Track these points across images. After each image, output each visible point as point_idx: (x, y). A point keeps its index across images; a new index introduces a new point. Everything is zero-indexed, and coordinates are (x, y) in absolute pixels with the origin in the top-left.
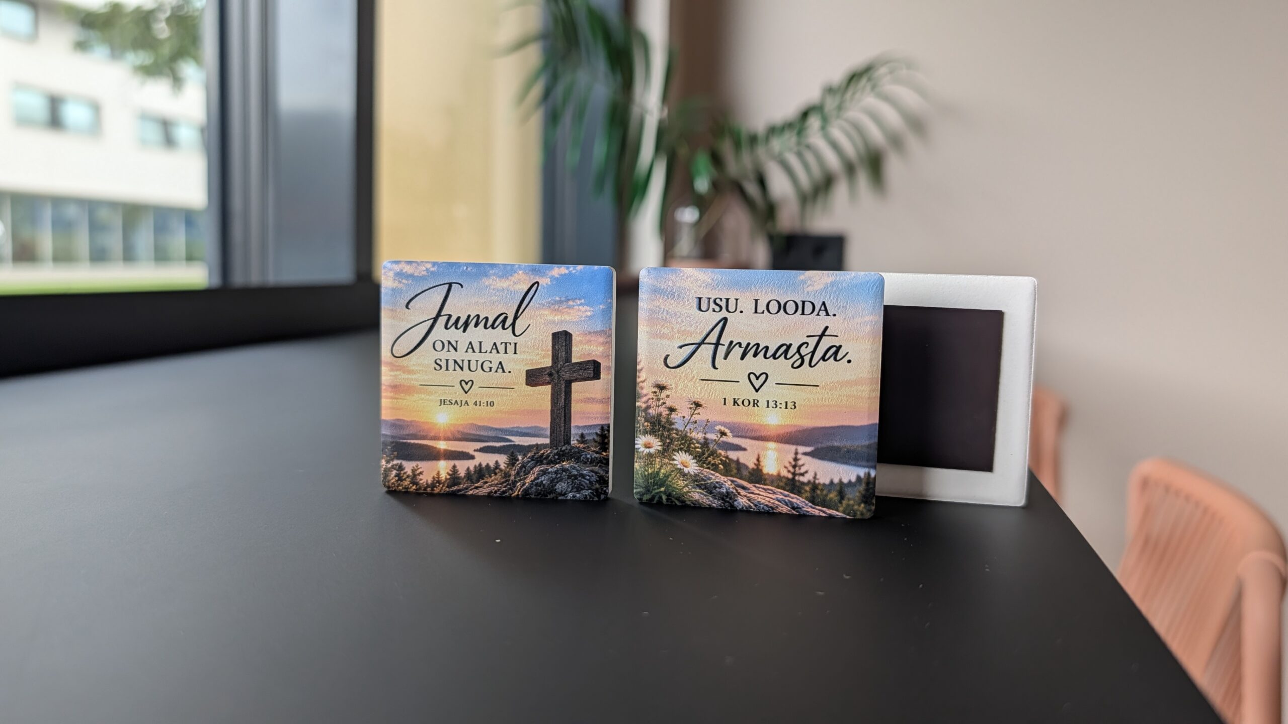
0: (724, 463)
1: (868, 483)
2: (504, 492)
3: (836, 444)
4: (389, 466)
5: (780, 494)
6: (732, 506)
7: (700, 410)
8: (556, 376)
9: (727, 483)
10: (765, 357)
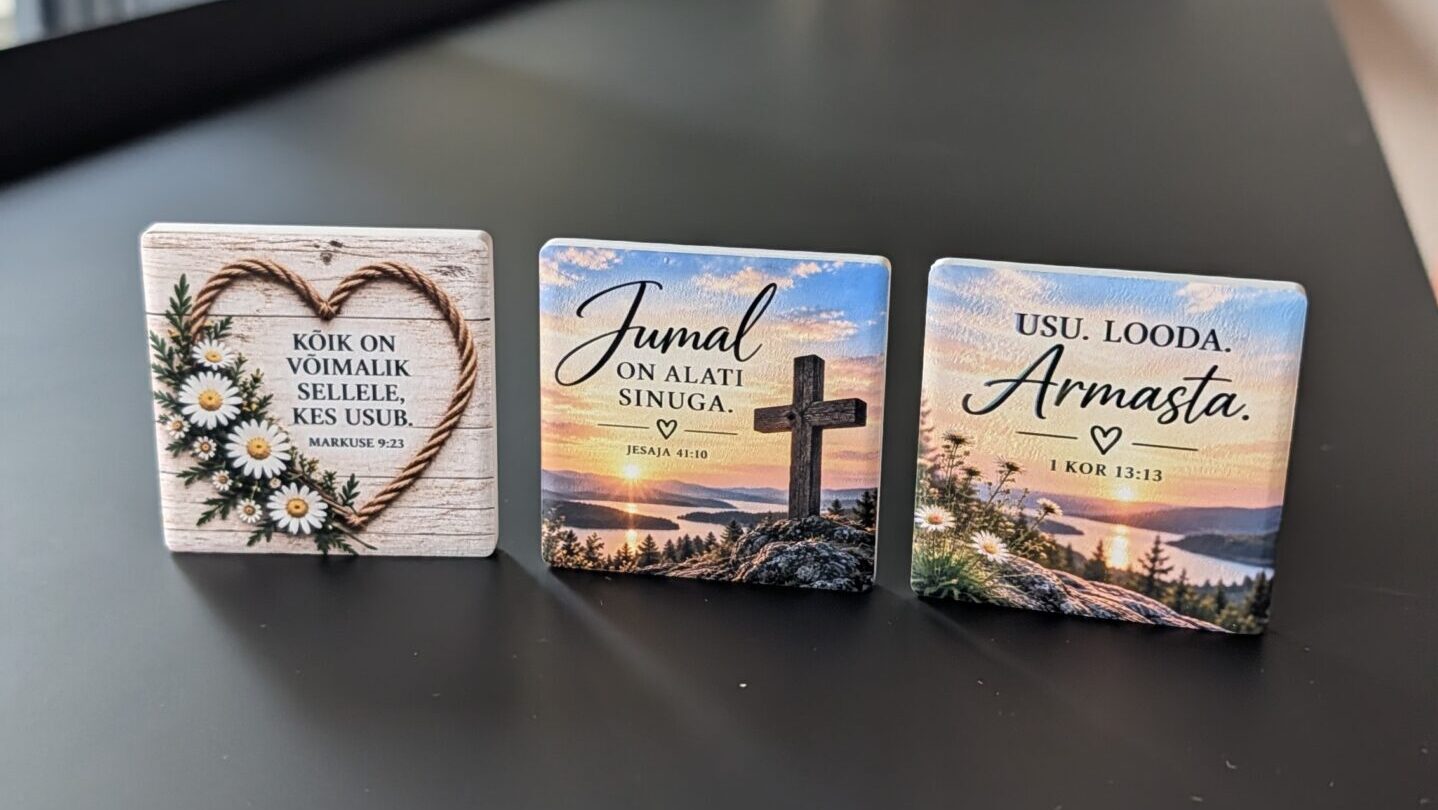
0: (1048, 551)
1: (1260, 588)
2: (721, 575)
3: (1217, 532)
4: (554, 534)
5: (1130, 597)
6: (1057, 608)
7: (1015, 475)
8: (798, 418)
9: (1052, 579)
10: (1118, 404)
